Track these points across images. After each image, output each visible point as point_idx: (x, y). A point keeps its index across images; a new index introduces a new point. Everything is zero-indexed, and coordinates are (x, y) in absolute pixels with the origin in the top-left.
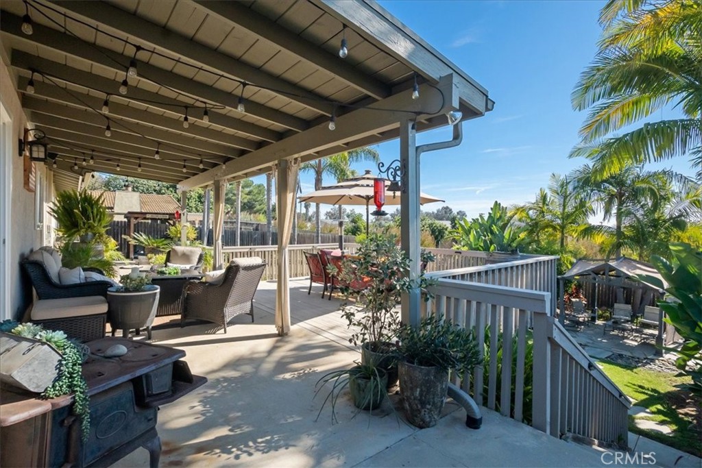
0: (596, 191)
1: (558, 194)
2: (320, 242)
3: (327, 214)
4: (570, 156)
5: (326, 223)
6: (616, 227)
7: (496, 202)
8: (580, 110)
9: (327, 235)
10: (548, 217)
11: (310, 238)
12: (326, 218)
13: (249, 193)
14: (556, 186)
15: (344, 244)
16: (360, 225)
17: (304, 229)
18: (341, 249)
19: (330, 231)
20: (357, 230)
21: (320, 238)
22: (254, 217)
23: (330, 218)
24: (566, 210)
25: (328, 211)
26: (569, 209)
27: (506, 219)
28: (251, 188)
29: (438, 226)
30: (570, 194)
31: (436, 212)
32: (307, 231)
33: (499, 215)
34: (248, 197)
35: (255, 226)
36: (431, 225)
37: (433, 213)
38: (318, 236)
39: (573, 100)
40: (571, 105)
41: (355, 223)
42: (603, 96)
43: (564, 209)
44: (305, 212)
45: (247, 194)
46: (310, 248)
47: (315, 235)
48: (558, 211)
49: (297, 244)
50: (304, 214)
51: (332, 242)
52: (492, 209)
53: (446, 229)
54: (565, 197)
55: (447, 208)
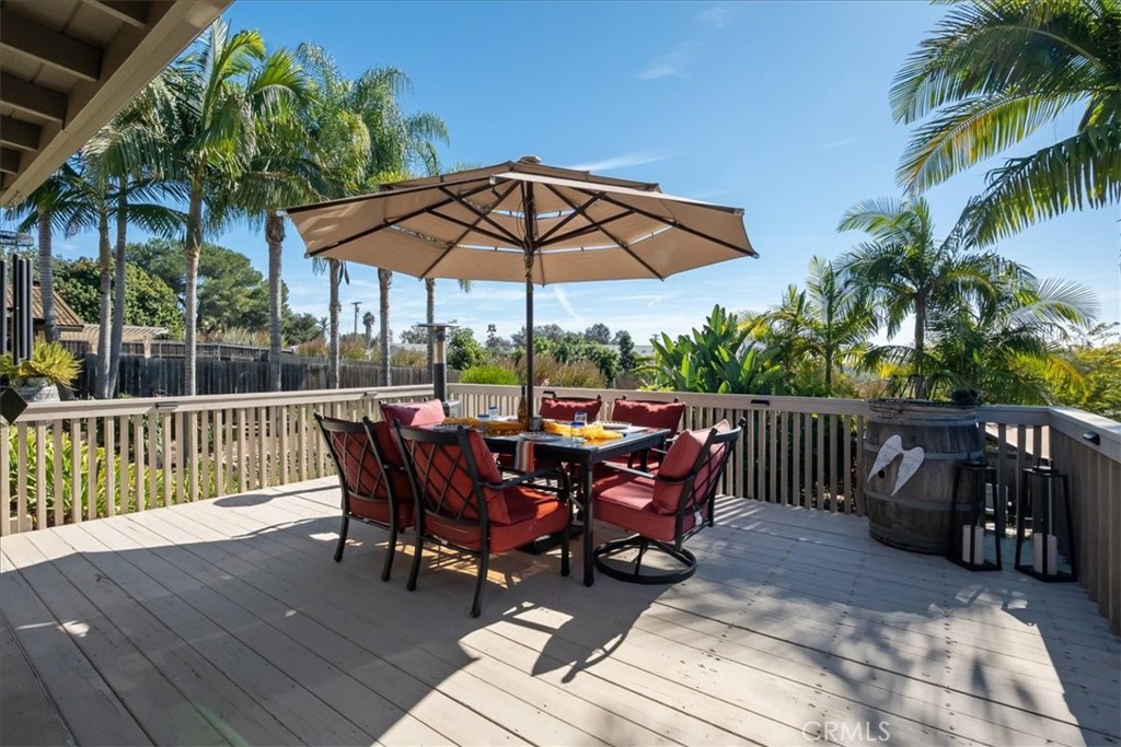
0: (881, 289)
1: (821, 292)
2: (389, 381)
3: (405, 335)
4: (841, 228)
5: (403, 350)
6: (914, 347)
7: (717, 306)
8: (907, 122)
9: (403, 367)
10: (805, 332)
11: (368, 375)
12: (404, 342)
13: (254, 295)
14: (818, 280)
15: (446, 384)
16: (469, 349)
17: (361, 359)
18: (442, 400)
19: (411, 363)
20: (463, 360)
21: (389, 376)
22: (258, 337)
23: (410, 342)
24: (833, 321)
25: (407, 330)
26: (838, 319)
27: (737, 335)
28: (259, 286)
29: (601, 352)
30: (840, 292)
31: (584, 333)
32: (366, 363)
33: (724, 328)
34: (252, 302)
35: (260, 354)
36: (588, 352)
37: (580, 334)
38: (385, 372)
39: (893, 103)
40: (891, 111)
41: (458, 346)
42: (949, 97)
43: (830, 318)
44: (364, 332)
45: (250, 297)
46: (358, 397)
47: (379, 368)
48: (822, 321)
49: (341, 387)
50: (363, 335)
51: (414, 383)
52: (708, 319)
53: (614, 358)
54: (831, 299)
55: (601, 326)
